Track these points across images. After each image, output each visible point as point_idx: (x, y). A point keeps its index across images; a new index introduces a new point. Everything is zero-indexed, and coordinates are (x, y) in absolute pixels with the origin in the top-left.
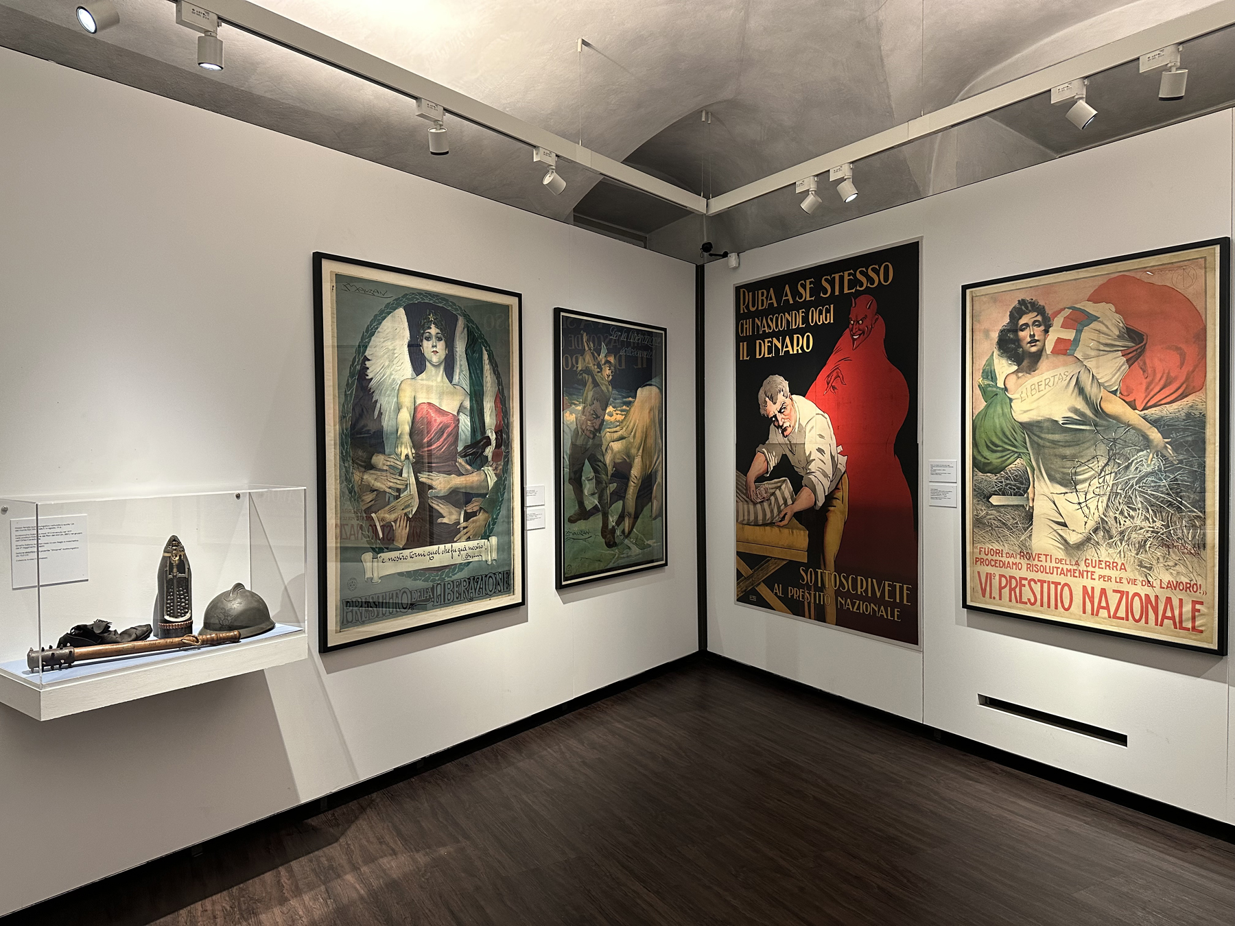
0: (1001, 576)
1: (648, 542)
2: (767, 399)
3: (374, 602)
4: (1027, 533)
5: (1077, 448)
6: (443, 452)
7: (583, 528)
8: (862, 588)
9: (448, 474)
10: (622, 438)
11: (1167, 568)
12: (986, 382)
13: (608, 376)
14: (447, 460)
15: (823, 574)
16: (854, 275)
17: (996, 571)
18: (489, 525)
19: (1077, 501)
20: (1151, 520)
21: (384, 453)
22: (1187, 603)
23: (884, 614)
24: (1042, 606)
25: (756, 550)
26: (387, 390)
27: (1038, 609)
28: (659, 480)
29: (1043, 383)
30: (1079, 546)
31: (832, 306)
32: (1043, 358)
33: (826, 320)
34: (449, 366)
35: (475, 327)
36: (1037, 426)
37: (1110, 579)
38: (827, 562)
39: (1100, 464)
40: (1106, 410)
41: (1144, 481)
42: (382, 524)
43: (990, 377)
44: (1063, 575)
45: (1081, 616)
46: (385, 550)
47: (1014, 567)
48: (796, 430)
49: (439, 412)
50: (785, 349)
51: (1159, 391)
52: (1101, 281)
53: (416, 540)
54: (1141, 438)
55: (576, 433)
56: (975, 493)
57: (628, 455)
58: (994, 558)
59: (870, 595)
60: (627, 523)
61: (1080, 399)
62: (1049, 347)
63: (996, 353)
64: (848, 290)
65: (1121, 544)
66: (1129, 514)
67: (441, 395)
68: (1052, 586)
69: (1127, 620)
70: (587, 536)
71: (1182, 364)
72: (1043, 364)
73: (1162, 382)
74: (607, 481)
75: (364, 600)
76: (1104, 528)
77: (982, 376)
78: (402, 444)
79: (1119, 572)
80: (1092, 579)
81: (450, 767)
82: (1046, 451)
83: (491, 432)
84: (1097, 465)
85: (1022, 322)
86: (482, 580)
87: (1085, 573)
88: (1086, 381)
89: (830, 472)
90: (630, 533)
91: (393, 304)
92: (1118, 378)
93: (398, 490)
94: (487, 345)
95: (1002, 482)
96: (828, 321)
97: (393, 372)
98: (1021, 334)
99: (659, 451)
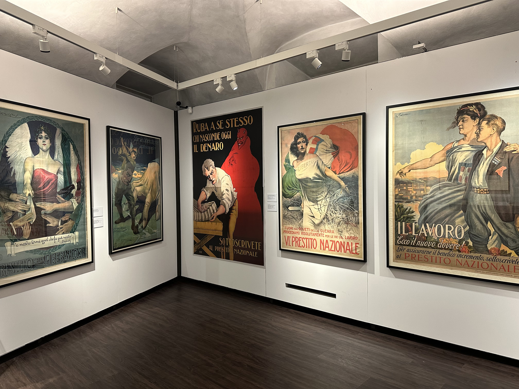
0: (293, 237)
1: (154, 231)
2: (206, 169)
3: (12, 266)
4: (301, 221)
5: (317, 188)
6: (49, 192)
7: (122, 226)
8: (243, 245)
9: (52, 203)
10: (141, 185)
11: (347, 231)
12: (287, 164)
13: (134, 157)
14: (52, 196)
15: (229, 240)
16: (238, 120)
17: (291, 235)
18: (74, 226)
19: (317, 208)
20: (342, 214)
21: (16, 193)
22: (354, 244)
23: (251, 254)
24: (307, 248)
25: (202, 232)
26: (18, 162)
27: (305, 249)
28: (159, 203)
29: (306, 164)
30: (319, 225)
31: (230, 132)
32: (306, 155)
33: (228, 137)
34: (52, 151)
35: (66, 133)
36: (304, 180)
37: (329, 236)
38: (230, 235)
39: (325, 194)
40: (326, 174)
41: (339, 200)
42: (16, 228)
43: (288, 162)
44: (313, 236)
45: (319, 251)
46: (18, 240)
47: (297, 233)
48: (218, 182)
49: (47, 173)
50: (212, 148)
51: (344, 168)
52: (324, 127)
53: (34, 235)
54: (338, 184)
55: (119, 183)
56: (283, 206)
57: (144, 193)
58: (290, 230)
59: (246, 247)
60: (144, 223)
61: (318, 170)
62: (308, 151)
63: (290, 152)
64: (236, 125)
65: (332, 223)
66: (334, 212)
67: (48, 165)
68: (310, 240)
69: (335, 251)
70: (124, 229)
71: (351, 158)
72: (305, 157)
73: (345, 164)
74: (134, 204)
75: (6, 265)
76: (327, 217)
77: (285, 161)
78: (26, 188)
79: (332, 234)
80: (323, 237)
81: (56, 340)
82: (308, 189)
83: (75, 182)
84: (324, 195)
85: (298, 141)
86: (71, 252)
87: (321, 235)
88: (320, 163)
89: (231, 199)
90: (145, 227)
91: (21, 121)
92: (330, 163)
93: (25, 211)
94: (72, 142)
95: (292, 202)
96: (229, 138)
97: (21, 154)
98: (298, 145)
99: (159, 191)
